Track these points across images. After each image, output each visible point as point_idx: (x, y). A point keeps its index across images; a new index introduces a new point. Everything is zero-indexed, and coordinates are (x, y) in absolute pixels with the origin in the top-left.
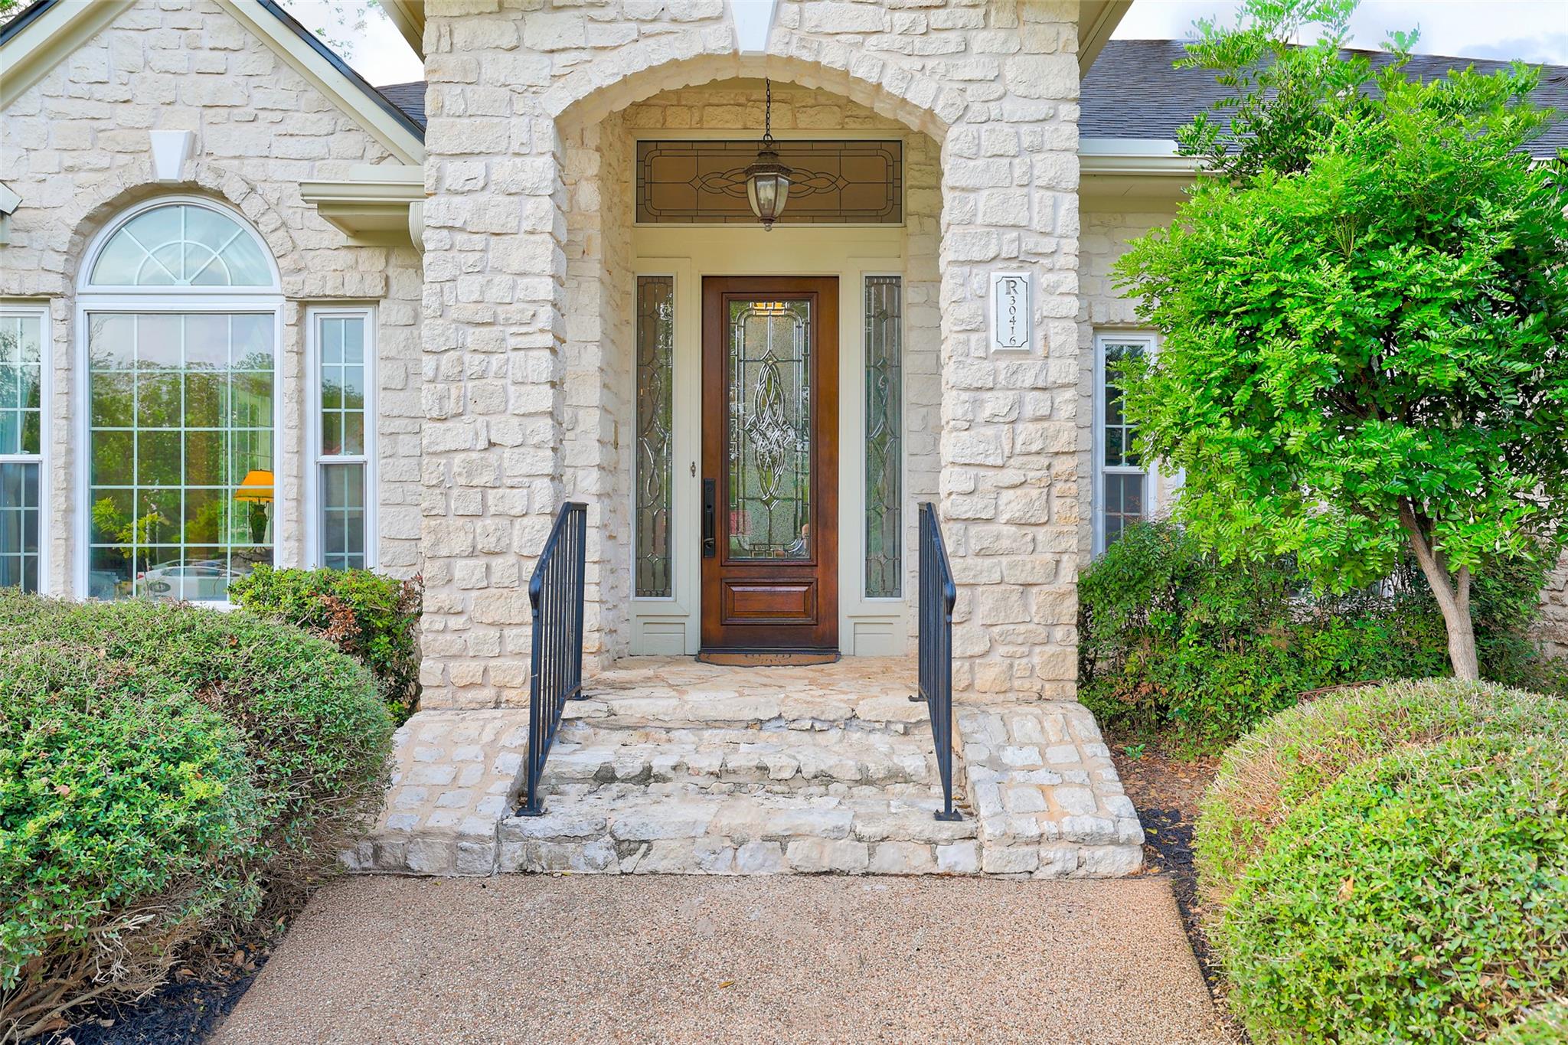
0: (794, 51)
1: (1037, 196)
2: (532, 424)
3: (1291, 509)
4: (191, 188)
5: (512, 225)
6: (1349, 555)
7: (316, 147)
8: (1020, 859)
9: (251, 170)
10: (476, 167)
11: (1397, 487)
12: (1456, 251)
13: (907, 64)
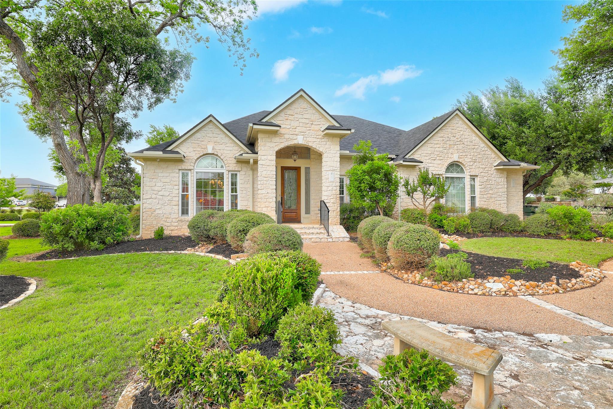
0: (305, 144)
1: (335, 162)
2: (273, 190)
3: (365, 201)
4: (213, 154)
5: (270, 164)
6: (370, 206)
7: (231, 149)
8: (337, 240)
9: (221, 151)
10: (266, 157)
11: (375, 199)
12: (379, 175)
13: (319, 146)
